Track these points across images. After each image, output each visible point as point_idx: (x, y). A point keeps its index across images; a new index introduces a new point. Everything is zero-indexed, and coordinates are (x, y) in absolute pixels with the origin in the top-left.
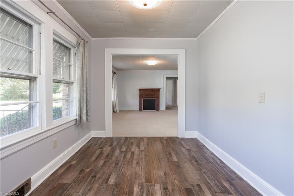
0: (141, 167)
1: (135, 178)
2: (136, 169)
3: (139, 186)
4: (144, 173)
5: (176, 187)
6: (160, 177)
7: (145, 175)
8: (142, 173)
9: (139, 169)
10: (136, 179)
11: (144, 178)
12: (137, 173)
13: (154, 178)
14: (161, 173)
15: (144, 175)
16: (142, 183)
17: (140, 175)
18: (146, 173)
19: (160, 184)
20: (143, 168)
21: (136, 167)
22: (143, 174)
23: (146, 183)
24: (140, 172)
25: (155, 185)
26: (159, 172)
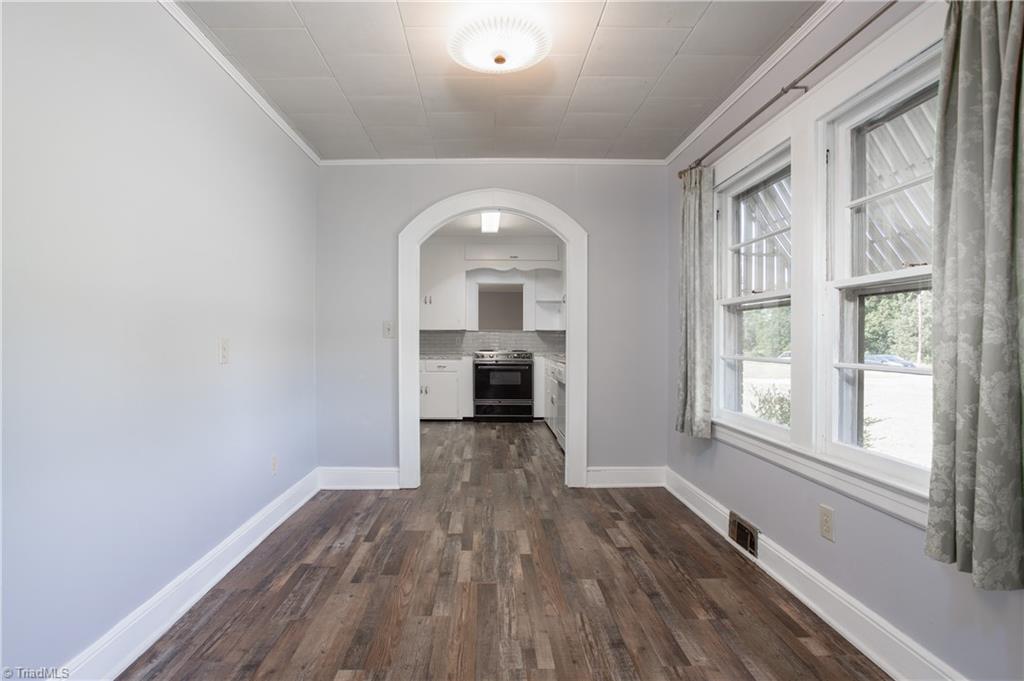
0: (513, 632)
1: (524, 594)
2: (532, 624)
3: (512, 577)
4: (499, 610)
5: (418, 577)
6: (449, 599)
7: (496, 604)
8: (506, 610)
9: (518, 624)
10: (523, 591)
11: (499, 595)
12: (523, 610)
13: (469, 594)
14: (441, 611)
15: (500, 603)
16: (503, 581)
17: (511, 604)
18: (494, 611)
19: (456, 582)
20: (506, 629)
21: (533, 632)
22: (502, 608)
23: (494, 582)
24: (513, 614)
25: (469, 580)
26: (447, 614)
